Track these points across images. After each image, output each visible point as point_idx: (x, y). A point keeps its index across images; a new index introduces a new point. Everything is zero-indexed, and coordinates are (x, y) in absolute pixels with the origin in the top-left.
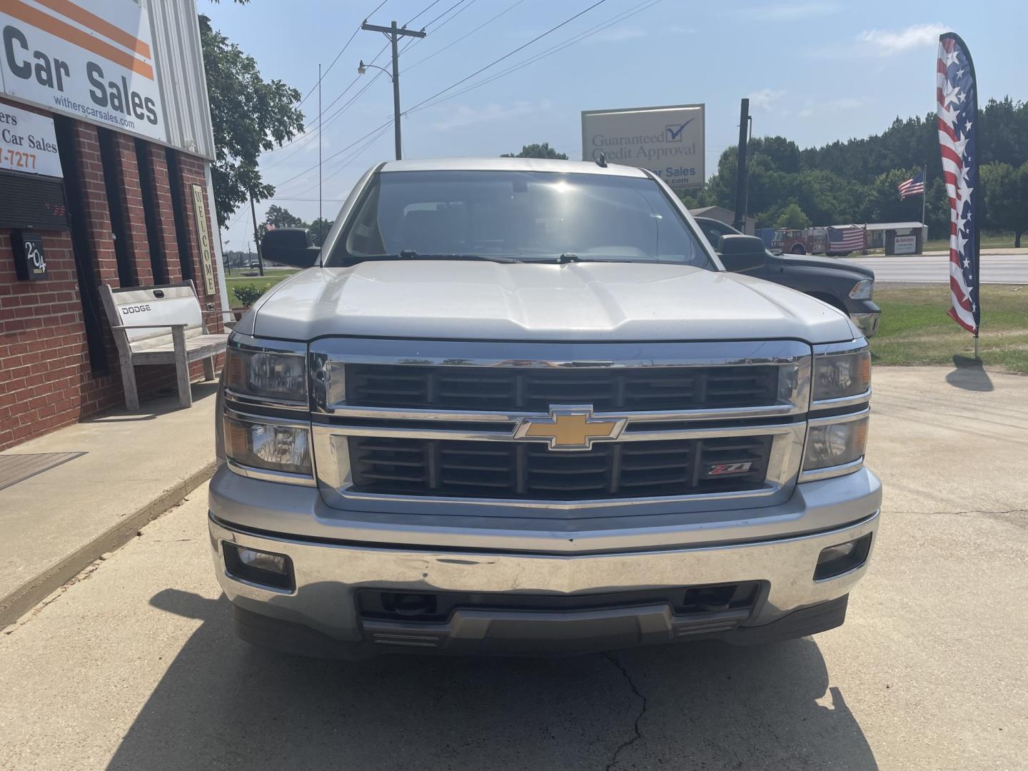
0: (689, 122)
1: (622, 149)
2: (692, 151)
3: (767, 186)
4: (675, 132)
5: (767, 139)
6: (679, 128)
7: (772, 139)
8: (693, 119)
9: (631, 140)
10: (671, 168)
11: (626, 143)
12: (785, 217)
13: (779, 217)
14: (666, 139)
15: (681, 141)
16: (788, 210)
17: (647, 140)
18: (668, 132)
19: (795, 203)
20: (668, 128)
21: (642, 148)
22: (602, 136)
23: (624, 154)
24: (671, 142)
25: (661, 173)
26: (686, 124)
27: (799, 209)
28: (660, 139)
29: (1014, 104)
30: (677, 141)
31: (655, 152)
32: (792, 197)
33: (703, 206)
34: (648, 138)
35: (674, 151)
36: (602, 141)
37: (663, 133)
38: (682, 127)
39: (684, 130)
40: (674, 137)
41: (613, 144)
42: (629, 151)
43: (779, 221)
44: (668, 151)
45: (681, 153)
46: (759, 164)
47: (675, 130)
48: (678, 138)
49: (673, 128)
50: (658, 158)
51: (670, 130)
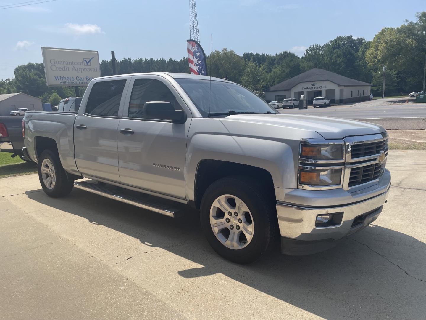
0: (93, 58)
1: (64, 66)
2: (96, 70)
3: (41, 84)
4: (88, 62)
5: (37, 64)
6: (89, 60)
7: (39, 64)
8: (94, 57)
9: (69, 63)
10: (88, 77)
11: (66, 64)
12: (52, 98)
13: (49, 98)
14: (84, 64)
15: (90, 66)
16: (53, 96)
17: (76, 64)
18: (85, 61)
19: (56, 93)
20: (84, 59)
21: (74, 67)
22: (54, 60)
23: (66, 69)
24: (86, 65)
25: (84, 79)
26: (92, 59)
27: (58, 96)
28: (82, 64)
29: (132, 60)
30: (88, 66)
31: (80, 69)
32: (54, 90)
33: (9, 92)
34: (76, 63)
35: (88, 70)
36: (55, 62)
37: (82, 61)
38: (91, 60)
39: (91, 61)
40: (87, 64)
41: (60, 64)
42: (68, 68)
43: (49, 100)
44: (86, 70)
45: (91, 71)
46: (35, 75)
47: (88, 60)
48: (89, 64)
49: (86, 60)
50: (82, 72)
51: (85, 60)
